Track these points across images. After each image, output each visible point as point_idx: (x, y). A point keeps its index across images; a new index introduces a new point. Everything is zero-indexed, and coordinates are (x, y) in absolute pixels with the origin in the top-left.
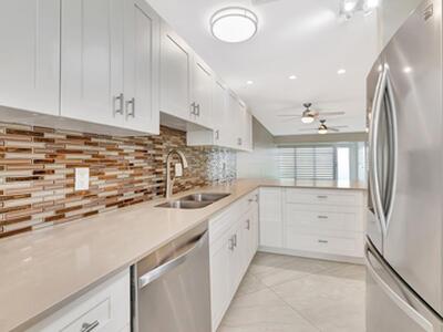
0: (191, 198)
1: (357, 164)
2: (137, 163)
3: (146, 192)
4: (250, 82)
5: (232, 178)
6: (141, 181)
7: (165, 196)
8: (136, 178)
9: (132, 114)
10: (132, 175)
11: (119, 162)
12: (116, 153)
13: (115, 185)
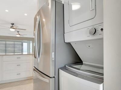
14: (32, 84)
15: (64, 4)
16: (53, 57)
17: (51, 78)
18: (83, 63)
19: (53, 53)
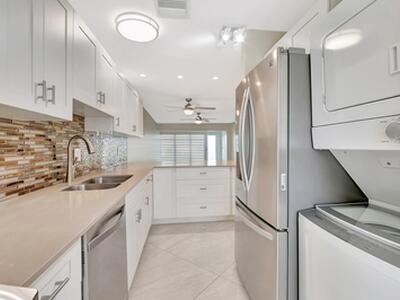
0: (92, 181)
1: (221, 148)
2: (38, 148)
3: (47, 178)
4: (143, 75)
5: (124, 163)
6: (42, 167)
7: (67, 181)
8: (37, 164)
9: (53, 101)
10: (33, 161)
11: (19, 147)
12: (16, 138)
13: (16, 171)
14: (232, 233)
15: (309, 56)
16: (284, 183)
17: (278, 230)
18: (370, 201)
19: (283, 175)
